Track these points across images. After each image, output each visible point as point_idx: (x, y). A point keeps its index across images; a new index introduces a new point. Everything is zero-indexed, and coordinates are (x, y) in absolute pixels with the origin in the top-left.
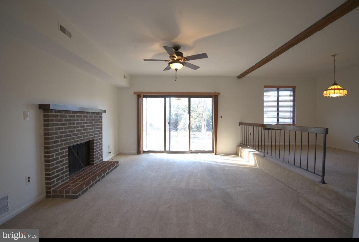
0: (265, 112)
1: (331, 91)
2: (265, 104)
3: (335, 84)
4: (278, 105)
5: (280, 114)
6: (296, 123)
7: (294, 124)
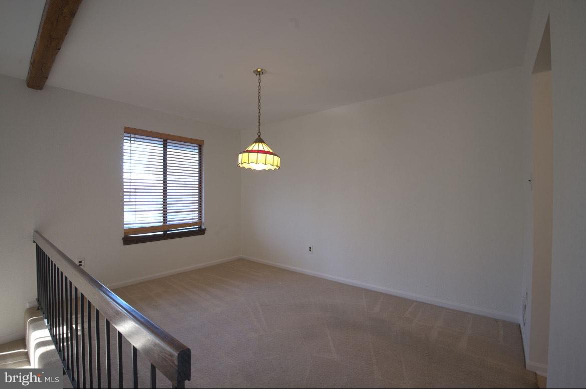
0: (126, 198)
1: (250, 154)
2: (125, 176)
3: (259, 140)
4: (164, 179)
5: (169, 201)
6: (203, 220)
7: (201, 222)
